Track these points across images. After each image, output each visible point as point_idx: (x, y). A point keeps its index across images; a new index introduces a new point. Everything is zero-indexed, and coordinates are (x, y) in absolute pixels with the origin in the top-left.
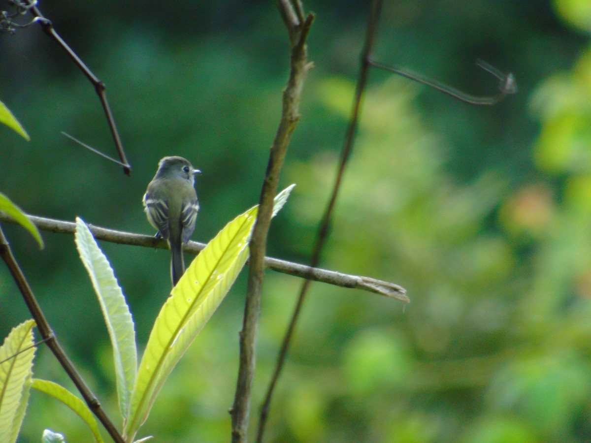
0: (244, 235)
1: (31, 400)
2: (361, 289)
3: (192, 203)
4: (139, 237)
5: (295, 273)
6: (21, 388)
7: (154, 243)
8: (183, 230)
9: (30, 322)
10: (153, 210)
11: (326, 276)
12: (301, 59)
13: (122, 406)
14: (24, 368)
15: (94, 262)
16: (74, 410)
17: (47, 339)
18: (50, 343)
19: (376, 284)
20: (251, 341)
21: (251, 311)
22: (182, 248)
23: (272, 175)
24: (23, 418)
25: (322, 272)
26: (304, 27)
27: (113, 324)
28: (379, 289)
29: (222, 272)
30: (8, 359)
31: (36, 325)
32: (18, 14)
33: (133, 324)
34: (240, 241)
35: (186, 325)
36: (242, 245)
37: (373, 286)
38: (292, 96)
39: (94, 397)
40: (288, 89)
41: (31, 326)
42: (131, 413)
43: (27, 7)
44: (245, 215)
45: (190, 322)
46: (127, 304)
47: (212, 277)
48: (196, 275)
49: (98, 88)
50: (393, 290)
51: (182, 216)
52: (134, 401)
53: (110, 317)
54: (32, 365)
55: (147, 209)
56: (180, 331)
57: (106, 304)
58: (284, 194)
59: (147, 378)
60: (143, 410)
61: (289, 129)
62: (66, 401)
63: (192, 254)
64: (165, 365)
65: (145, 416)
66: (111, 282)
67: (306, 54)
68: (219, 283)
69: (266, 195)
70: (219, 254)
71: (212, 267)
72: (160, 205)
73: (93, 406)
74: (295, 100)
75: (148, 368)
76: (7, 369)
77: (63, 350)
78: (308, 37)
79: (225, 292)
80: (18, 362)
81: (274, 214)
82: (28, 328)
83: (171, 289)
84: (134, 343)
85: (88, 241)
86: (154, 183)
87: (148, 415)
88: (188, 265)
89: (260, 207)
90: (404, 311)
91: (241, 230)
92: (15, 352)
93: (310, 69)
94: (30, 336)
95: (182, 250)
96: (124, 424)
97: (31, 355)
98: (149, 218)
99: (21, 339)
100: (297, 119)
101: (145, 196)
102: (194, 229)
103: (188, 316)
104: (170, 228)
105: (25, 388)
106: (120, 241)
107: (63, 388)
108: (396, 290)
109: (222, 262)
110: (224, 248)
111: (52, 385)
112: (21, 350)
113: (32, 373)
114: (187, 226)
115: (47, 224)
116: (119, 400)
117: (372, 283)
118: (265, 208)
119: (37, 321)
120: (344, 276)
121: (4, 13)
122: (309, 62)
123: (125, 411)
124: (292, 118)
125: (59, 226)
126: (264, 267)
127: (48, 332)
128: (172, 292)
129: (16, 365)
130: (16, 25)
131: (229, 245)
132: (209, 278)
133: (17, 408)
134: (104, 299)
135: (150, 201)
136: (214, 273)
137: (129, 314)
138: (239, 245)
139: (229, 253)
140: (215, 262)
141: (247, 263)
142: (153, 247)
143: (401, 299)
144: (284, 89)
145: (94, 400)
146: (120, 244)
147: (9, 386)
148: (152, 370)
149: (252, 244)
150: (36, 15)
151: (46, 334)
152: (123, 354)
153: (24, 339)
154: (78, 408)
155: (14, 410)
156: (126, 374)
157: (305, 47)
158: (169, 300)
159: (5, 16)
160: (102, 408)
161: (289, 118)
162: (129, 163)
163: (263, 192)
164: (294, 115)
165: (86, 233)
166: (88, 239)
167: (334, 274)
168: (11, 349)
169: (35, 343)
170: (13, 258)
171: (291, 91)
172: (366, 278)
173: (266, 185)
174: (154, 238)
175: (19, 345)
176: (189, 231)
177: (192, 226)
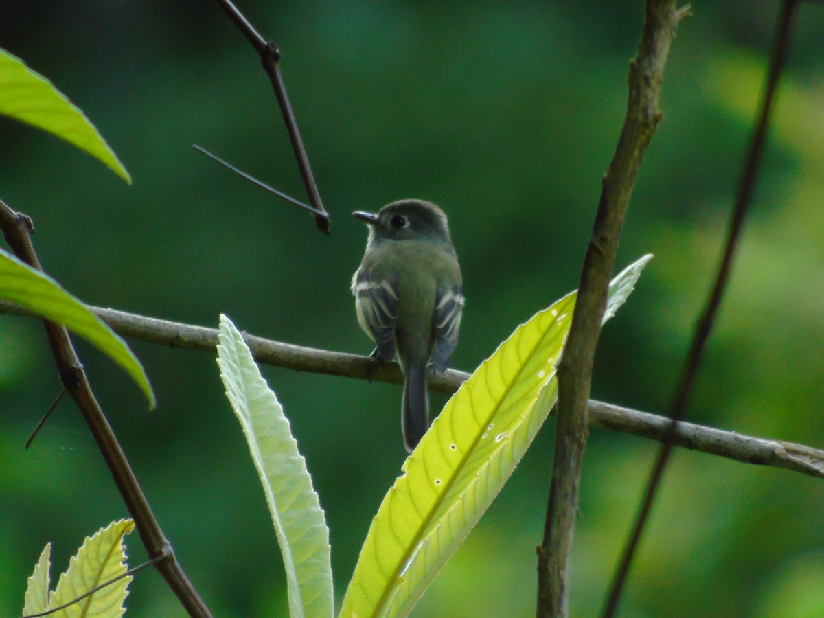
0: (551, 355)
3: (455, 292)
4: (339, 358)
5: (648, 431)
7: (366, 370)
8: (435, 345)
9: (124, 524)
10: (368, 303)
11: (712, 440)
15: (252, 404)
17: (159, 558)
18: (164, 566)
19: (812, 457)
20: (561, 567)
21: (561, 504)
23: (604, 232)
25: (703, 431)
27: (286, 530)
29: (506, 428)
30: (77, 601)
31: (134, 528)
33: (326, 530)
34: (542, 365)
35: (431, 534)
36: (546, 375)
37: (807, 462)
38: (648, 73)
40: (639, 61)
41: (124, 531)
44: (553, 311)
45: (438, 529)
46: (316, 490)
47: (483, 437)
48: (452, 431)
49: (267, 57)
51: (437, 317)
53: (281, 516)
54: (124, 610)
55: (358, 302)
56: (420, 546)
57: (273, 489)
58: (630, 273)
61: (642, 139)
63: (446, 391)
66: (283, 445)
68: (498, 450)
69: (593, 272)
70: (500, 389)
71: (484, 416)
72: (382, 293)
74: (653, 82)
75: (355, 616)
77: (189, 582)
79: (509, 469)
80: (97, 604)
81: (609, 314)
82: (114, 537)
83: (403, 456)
84: (328, 567)
85: (242, 362)
88: (436, 411)
89: (579, 295)
91: (544, 342)
92: (90, 584)
93: (685, 20)
94: (120, 552)
97: (121, 591)
98: (361, 318)
99: (102, 560)
100: (657, 120)
102: (456, 344)
103: (435, 516)
106: (302, 365)
109: (504, 406)
110: (510, 378)
112: (102, 582)
114: (444, 336)
115: (158, 330)
117: (805, 454)
118: (592, 298)
119: (137, 521)
120: (748, 441)
122: (679, 6)
124: (646, 117)
125: (181, 334)
126: (587, 419)
127: (162, 544)
129: (91, 610)
131: (520, 372)
132: (478, 438)
134: (270, 479)
135: (364, 286)
136: (489, 429)
137: (318, 510)
138: (541, 374)
139: (521, 390)
140: (492, 406)
141: (552, 412)
142: (365, 378)
144: (633, 60)
146: (302, 372)
149: (563, 370)
151: (157, 549)
153: (107, 558)
158: (399, 481)
161: (641, 117)
162: (327, 210)
163: (588, 265)
164: (650, 111)
165: (237, 345)
166: (240, 357)
167: (728, 435)
168: (83, 578)
169: (129, 568)
170: (92, 396)
171: (645, 63)
172: (792, 445)
173: (593, 248)
174: (370, 360)
175: (97, 572)
176: (448, 346)
177: (453, 338)
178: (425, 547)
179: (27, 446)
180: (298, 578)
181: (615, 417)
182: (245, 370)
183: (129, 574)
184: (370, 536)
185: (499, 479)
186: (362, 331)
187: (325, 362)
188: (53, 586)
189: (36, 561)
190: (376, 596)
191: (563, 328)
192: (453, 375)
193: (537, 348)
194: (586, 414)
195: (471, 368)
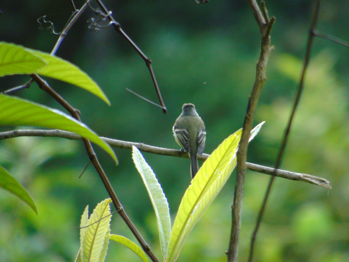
0: (234, 148)
1: (109, 246)
2: (303, 181)
3: (203, 131)
4: (171, 151)
5: (263, 171)
6: (103, 238)
7: (180, 154)
8: (198, 147)
9: (109, 200)
10: (179, 135)
11: (281, 174)
12: (267, 44)
13: (163, 250)
14: (105, 227)
16: (135, 252)
17: (119, 210)
18: (120, 212)
20: (238, 212)
21: (238, 193)
22: (197, 157)
23: (250, 113)
24: (105, 256)
26: (269, 25)
27: (156, 205)
28: (313, 181)
29: (221, 170)
30: (96, 222)
31: (111, 201)
32: (101, 20)
33: (168, 204)
34: (232, 151)
37: (310, 179)
38: (262, 66)
39: (146, 244)
40: (259, 62)
41: (109, 202)
42: (169, 254)
43: (106, 16)
44: (235, 135)
45: (202, 200)
46: (164, 193)
47: (215, 173)
48: (206, 171)
49: (148, 62)
50: (321, 182)
51: (198, 139)
52: (170, 247)
53: (154, 201)
54: (110, 225)
55: (175, 135)
57: (151, 193)
58: (258, 127)
59: (178, 233)
60: (175, 252)
61: (260, 85)
62: (130, 247)
63: (203, 160)
64: (188, 227)
65: (176, 257)
66: (154, 181)
67: (270, 41)
70: (220, 159)
71: (215, 167)
72: (184, 132)
73: (146, 250)
74: (263, 69)
75: (178, 227)
76: (95, 228)
77: (128, 217)
78: (271, 31)
79: (223, 183)
80: (102, 223)
82: (106, 203)
83: (191, 180)
84: (169, 214)
85: (140, 159)
86: (179, 119)
87: (178, 256)
88: (201, 165)
89: (243, 130)
90: (328, 194)
91: (232, 144)
92: (99, 217)
93: (272, 50)
94: (108, 208)
95: (197, 159)
96: (164, 260)
97: (109, 219)
98: (177, 140)
99: (103, 210)
100: (265, 80)
101: (174, 127)
102: (204, 147)
103: (201, 197)
104: (190, 146)
105: (106, 239)
106: (160, 153)
107: (129, 240)
108: (323, 181)
109: (221, 163)
110: (222, 155)
111: (122, 238)
112: (103, 217)
113: (110, 230)
114: (200, 145)
115: (117, 143)
116: (161, 246)
117: (309, 177)
118: (246, 132)
119: (112, 199)
120: (292, 174)
121: (93, 19)
122: (271, 45)
123: (165, 253)
125: (124, 144)
126: (245, 168)
127: (120, 206)
128: (192, 182)
129: (100, 225)
130: (100, 26)
131: (225, 153)
132: (213, 173)
133: (101, 250)
135: (177, 130)
136: (216, 170)
137: (165, 198)
138: (232, 155)
139: (225, 158)
140: (217, 163)
142: (179, 156)
143: (327, 187)
144: (257, 62)
145: (147, 246)
147: (96, 238)
148: (180, 228)
149: (238, 154)
150: (110, 20)
151: (118, 207)
152: (163, 222)
153: (104, 210)
154: (137, 251)
155: (100, 251)
156: (165, 232)
157: (270, 37)
158: (190, 186)
159: (93, 21)
160: (151, 250)
161: (260, 79)
162: (166, 107)
164: (263, 78)
165: (138, 154)
166: (139, 157)
167: (286, 172)
168: (97, 215)
169: (111, 213)
170: (98, 163)
171: (261, 63)
172: (305, 175)
173: (246, 118)
174: (180, 151)
175: (101, 214)
176: (202, 148)
177: (203, 145)
178: (199, 207)
179: (80, 177)
180: (160, 218)
181: (252, 167)
182: (141, 161)
183: (111, 214)
184: (182, 203)
185: (220, 187)
186: (177, 143)
187: (167, 152)
188: (89, 218)
189: (84, 210)
190: (184, 221)
191: (238, 140)
192: (205, 155)
193: (230, 146)
194: (245, 166)
195: (210, 153)
